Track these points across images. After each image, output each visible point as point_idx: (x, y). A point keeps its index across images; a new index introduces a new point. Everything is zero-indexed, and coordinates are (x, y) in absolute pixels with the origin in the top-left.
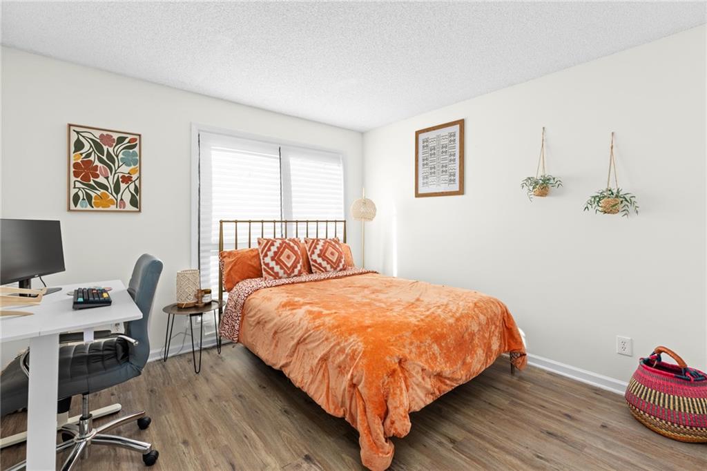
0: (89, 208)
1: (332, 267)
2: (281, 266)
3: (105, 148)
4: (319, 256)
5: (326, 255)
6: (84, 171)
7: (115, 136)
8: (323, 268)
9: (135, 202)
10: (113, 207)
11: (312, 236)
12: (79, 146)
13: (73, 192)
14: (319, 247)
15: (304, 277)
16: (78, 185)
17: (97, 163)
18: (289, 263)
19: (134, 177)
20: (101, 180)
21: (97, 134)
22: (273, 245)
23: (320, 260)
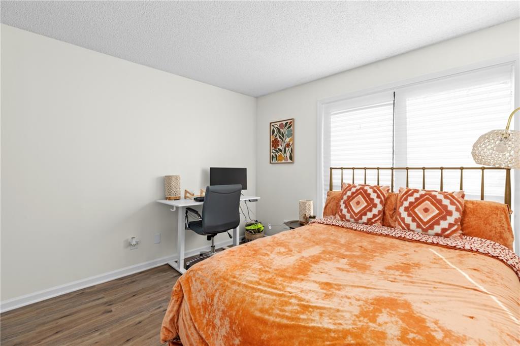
0: (276, 162)
3: (281, 130)
4: (406, 209)
5: (416, 210)
6: (275, 144)
7: (284, 123)
9: (291, 158)
10: (283, 161)
12: (274, 131)
13: (272, 154)
14: (410, 199)
16: (274, 151)
17: (279, 139)
18: (357, 209)
19: (291, 144)
20: (280, 147)
21: (278, 124)
22: (351, 190)
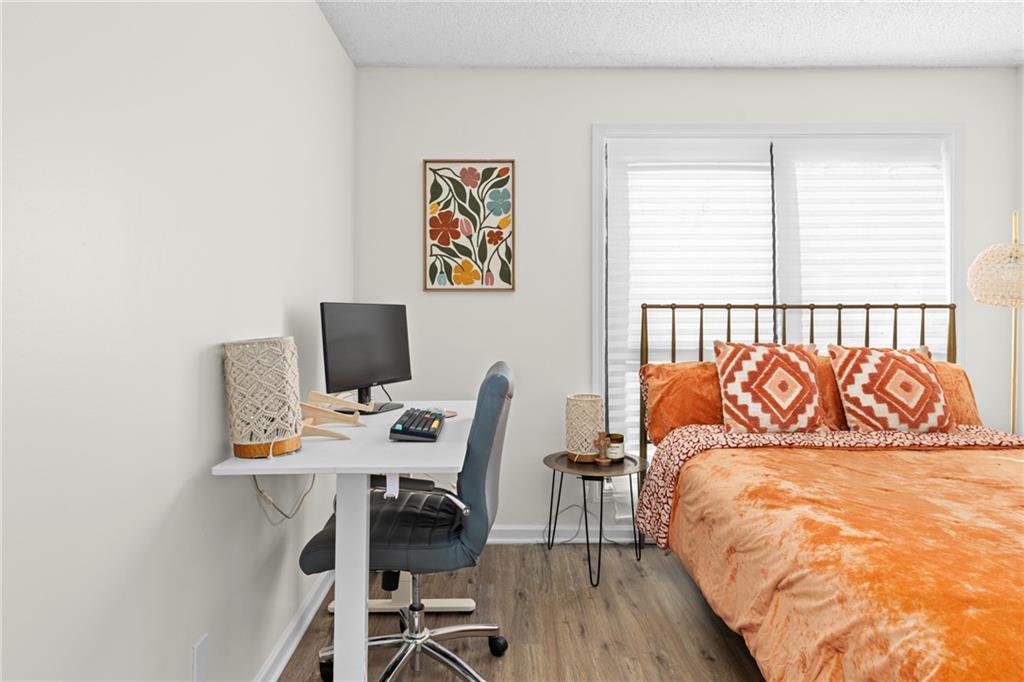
0: (448, 285)
1: (903, 419)
2: (764, 404)
3: (467, 189)
4: (867, 389)
5: (888, 388)
6: (442, 228)
7: (480, 169)
8: (877, 419)
9: (506, 275)
10: (477, 284)
11: (854, 340)
12: (436, 190)
13: (430, 260)
14: (868, 368)
15: (823, 436)
16: (436, 251)
17: (458, 215)
18: (784, 400)
19: (506, 232)
20: (463, 241)
21: (457, 168)
22: (749, 358)
23: (868, 400)
